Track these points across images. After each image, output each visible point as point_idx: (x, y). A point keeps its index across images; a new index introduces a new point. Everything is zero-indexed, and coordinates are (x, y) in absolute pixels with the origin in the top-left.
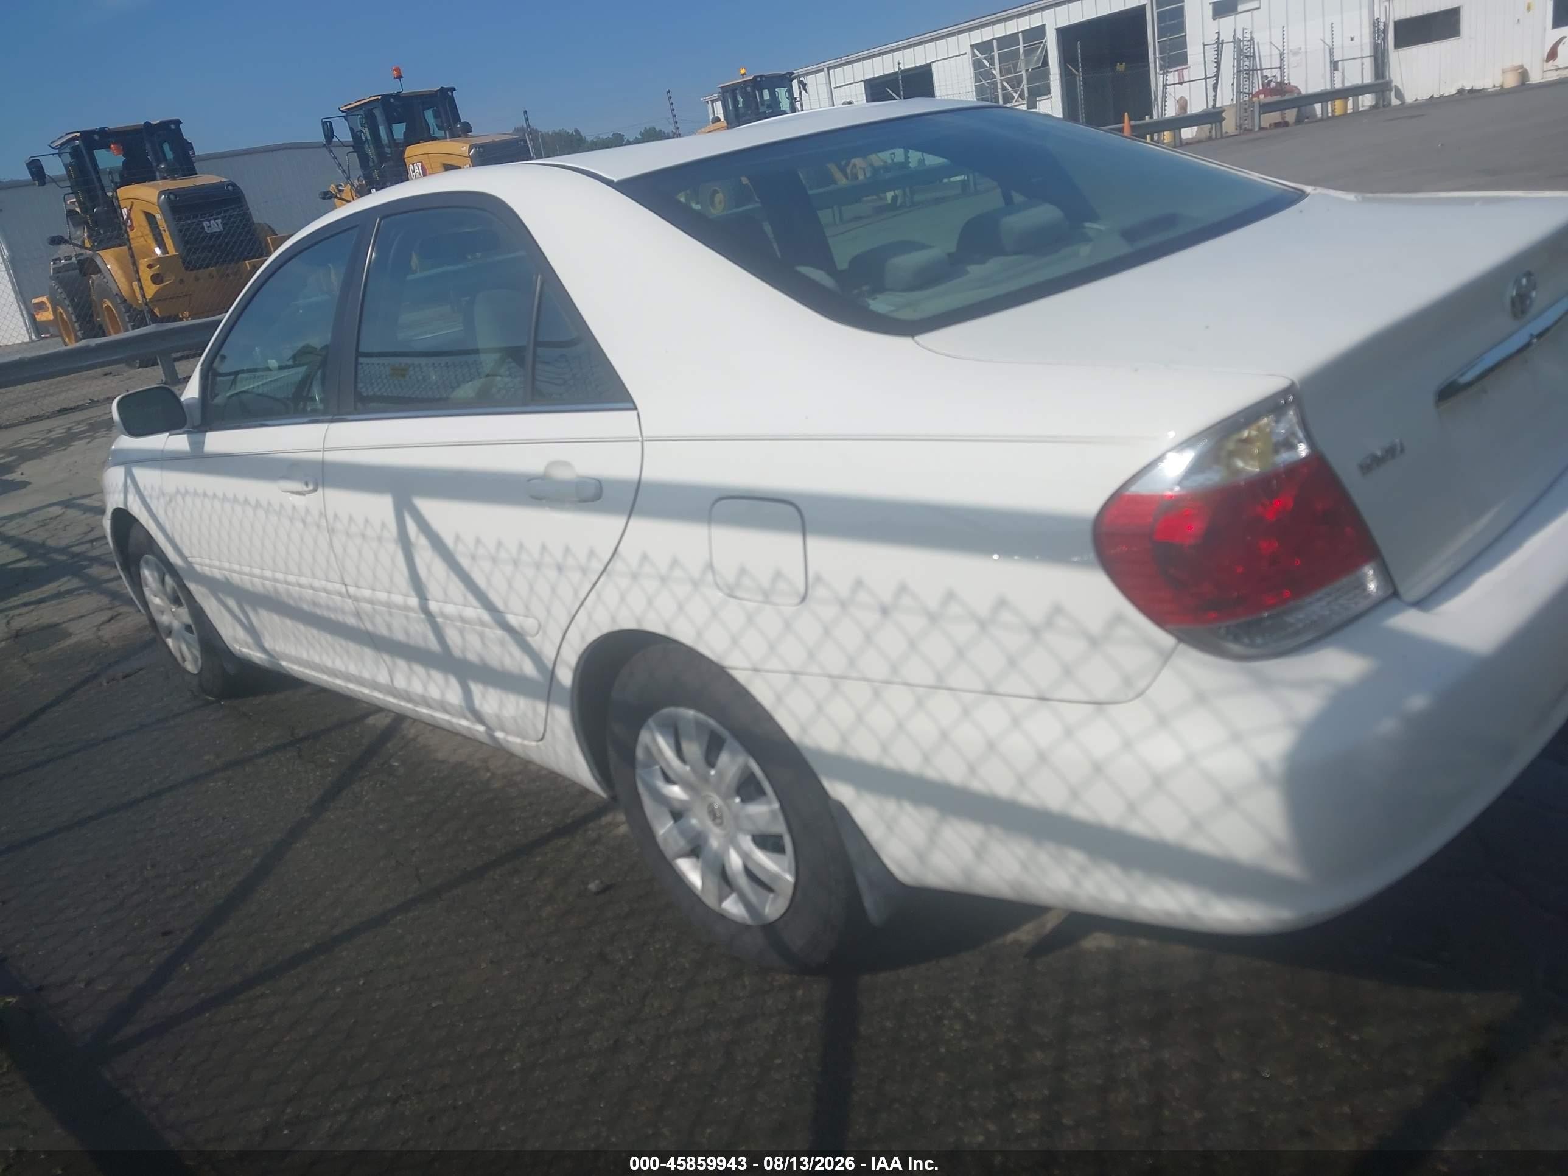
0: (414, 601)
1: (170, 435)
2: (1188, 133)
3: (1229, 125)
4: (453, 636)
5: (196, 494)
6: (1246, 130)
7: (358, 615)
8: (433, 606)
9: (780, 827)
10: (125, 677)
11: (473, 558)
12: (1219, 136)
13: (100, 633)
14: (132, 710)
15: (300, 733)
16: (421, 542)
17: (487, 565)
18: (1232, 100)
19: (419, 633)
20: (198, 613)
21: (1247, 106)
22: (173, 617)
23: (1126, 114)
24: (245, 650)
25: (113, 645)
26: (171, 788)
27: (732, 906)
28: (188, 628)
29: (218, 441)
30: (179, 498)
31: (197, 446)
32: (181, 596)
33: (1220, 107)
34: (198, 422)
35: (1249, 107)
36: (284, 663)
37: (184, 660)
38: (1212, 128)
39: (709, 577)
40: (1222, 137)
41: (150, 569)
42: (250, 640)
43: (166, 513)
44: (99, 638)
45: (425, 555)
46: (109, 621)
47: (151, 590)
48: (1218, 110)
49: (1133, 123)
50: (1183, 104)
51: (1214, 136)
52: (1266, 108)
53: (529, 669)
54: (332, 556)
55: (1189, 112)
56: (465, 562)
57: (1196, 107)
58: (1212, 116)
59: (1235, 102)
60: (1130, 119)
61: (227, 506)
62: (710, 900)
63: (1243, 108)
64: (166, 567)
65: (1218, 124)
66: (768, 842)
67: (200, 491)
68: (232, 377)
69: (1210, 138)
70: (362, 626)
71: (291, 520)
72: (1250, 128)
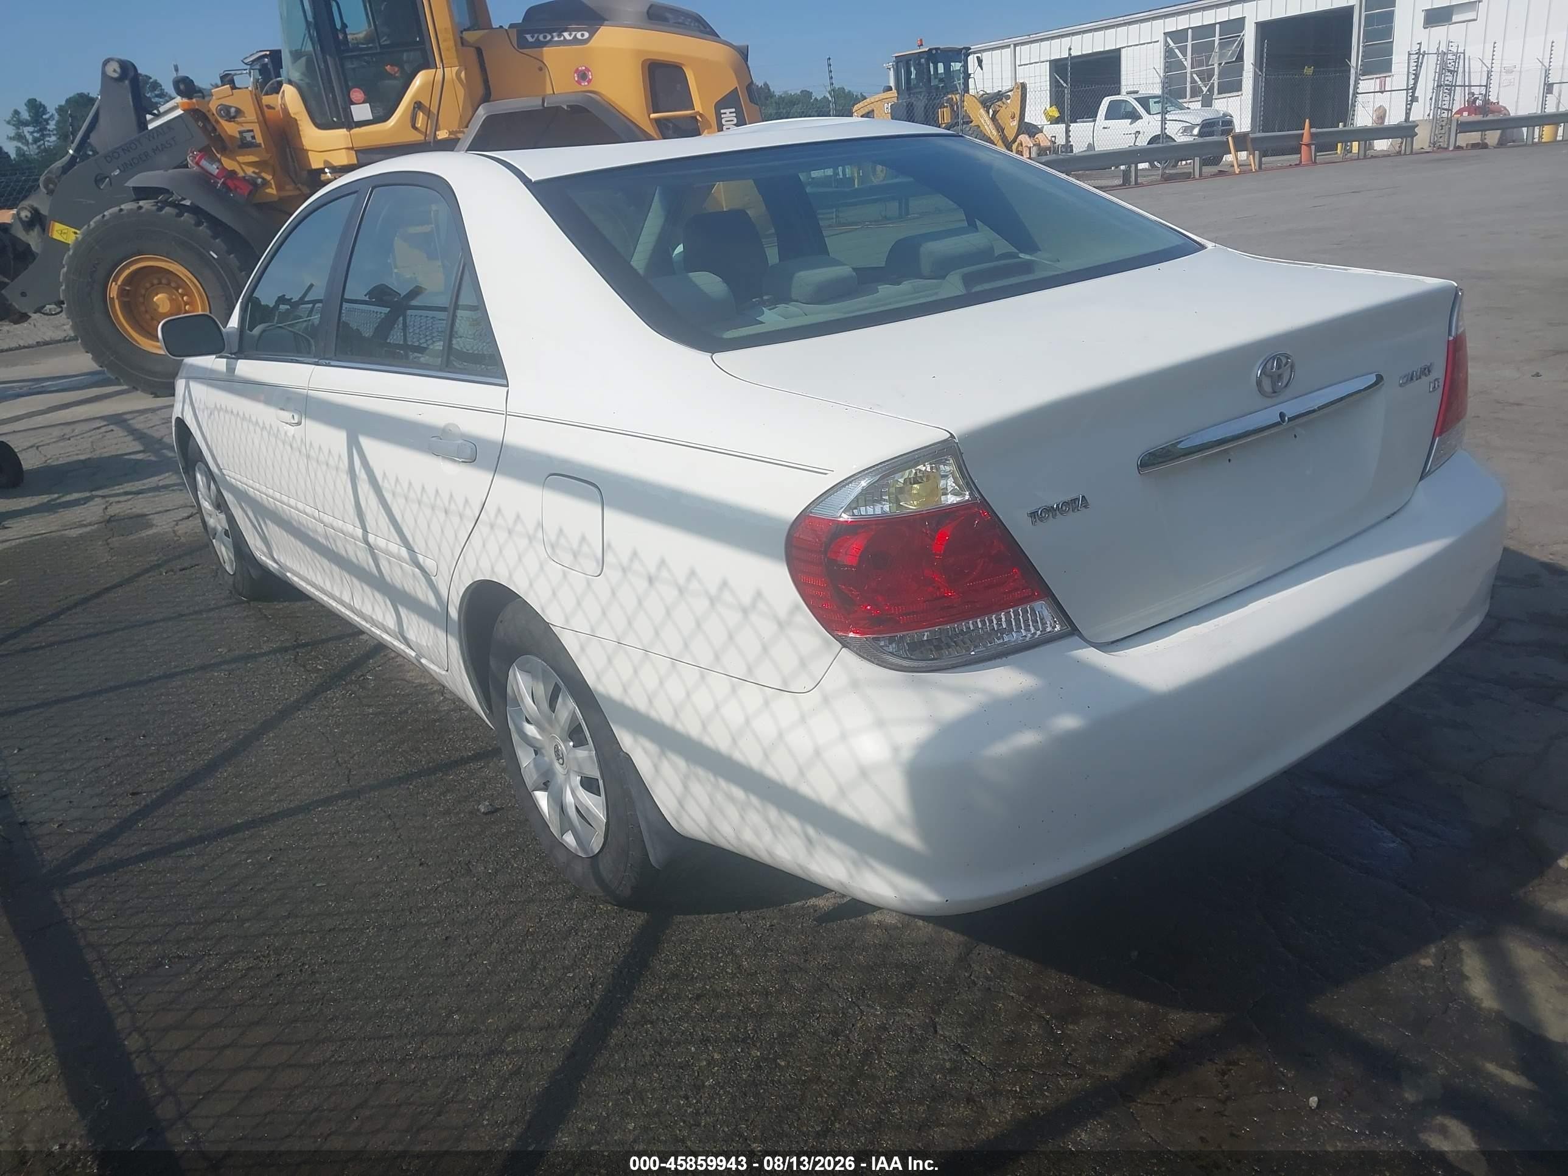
0: (359, 532)
1: (217, 357)
2: (1381, 145)
3: (1422, 139)
4: (384, 565)
5: (226, 411)
6: (1440, 147)
7: (327, 537)
8: (371, 538)
9: (595, 773)
10: (181, 570)
11: (394, 494)
12: (1408, 152)
13: (176, 528)
14: (177, 600)
15: (303, 639)
16: (362, 474)
17: (402, 501)
18: (1429, 115)
19: (363, 558)
20: (231, 519)
21: (1444, 123)
22: (216, 521)
23: (1307, 120)
24: (264, 558)
25: (183, 539)
26: (182, 673)
27: (569, 839)
28: (226, 533)
29: (247, 368)
30: (216, 413)
31: (231, 369)
32: (220, 505)
33: (1414, 122)
34: (235, 349)
35: (1446, 124)
36: (288, 574)
37: (224, 563)
38: (1402, 143)
39: (540, 535)
40: (1412, 153)
41: (201, 474)
42: (265, 550)
43: (208, 425)
44: (174, 532)
45: (364, 487)
46: (188, 517)
47: (202, 494)
48: (1410, 124)
49: (1313, 130)
50: (1381, 115)
51: (1403, 152)
52: (1464, 127)
53: (433, 602)
54: (308, 478)
55: (1386, 123)
56: (388, 497)
57: (1395, 118)
58: (1405, 131)
59: (1431, 117)
60: (1311, 127)
61: (245, 424)
62: (555, 830)
63: (1439, 124)
64: (210, 476)
65: (1409, 139)
66: (589, 784)
67: (229, 409)
68: (311, 305)
69: (1399, 153)
70: (329, 545)
71: (284, 443)
72: (1446, 146)
